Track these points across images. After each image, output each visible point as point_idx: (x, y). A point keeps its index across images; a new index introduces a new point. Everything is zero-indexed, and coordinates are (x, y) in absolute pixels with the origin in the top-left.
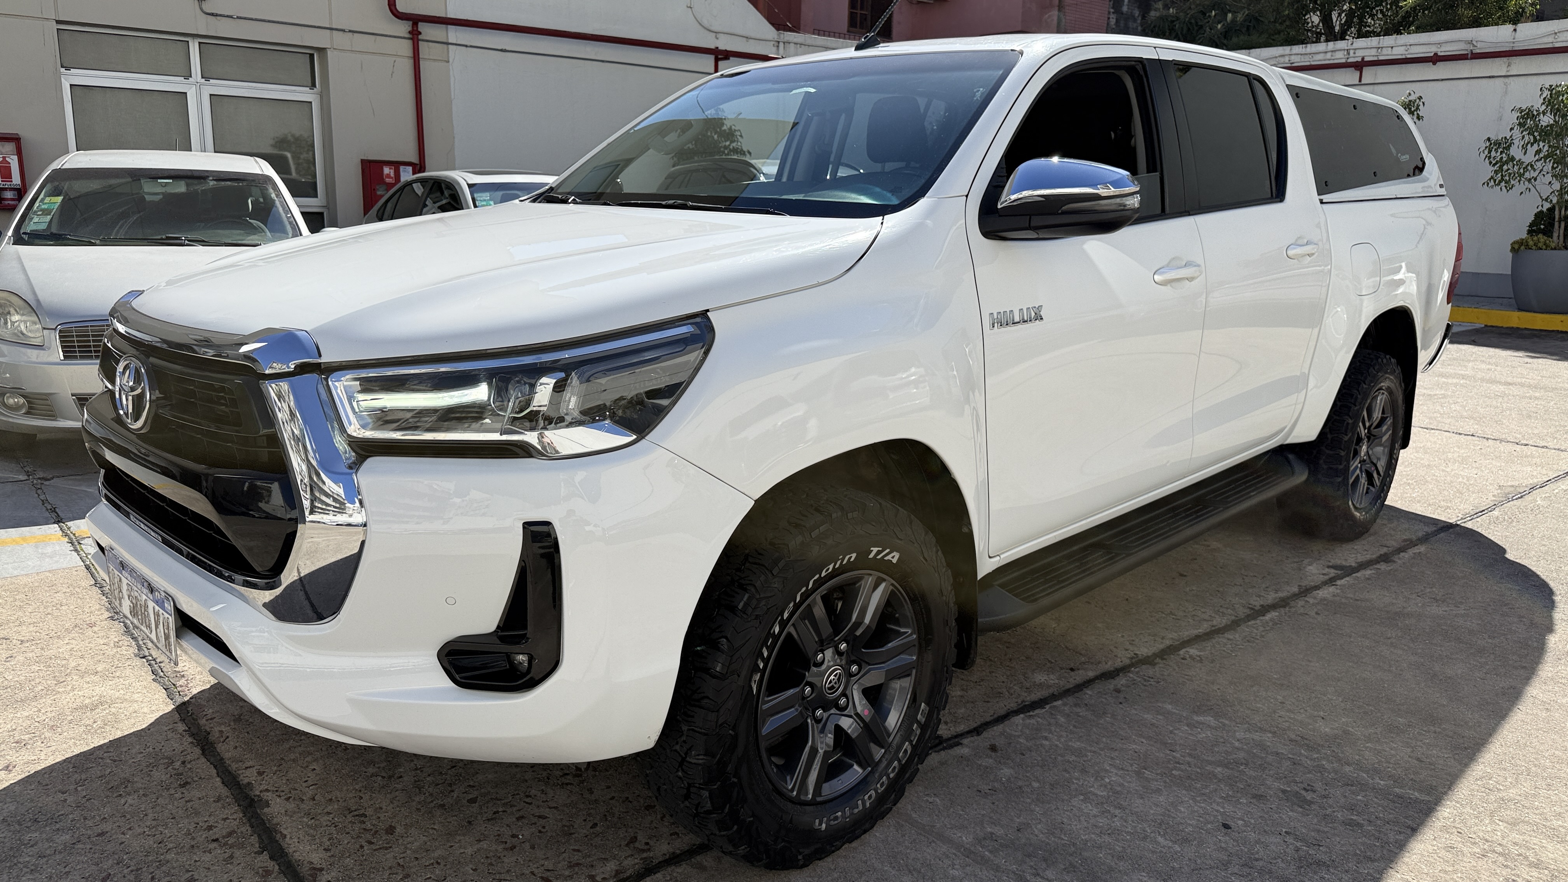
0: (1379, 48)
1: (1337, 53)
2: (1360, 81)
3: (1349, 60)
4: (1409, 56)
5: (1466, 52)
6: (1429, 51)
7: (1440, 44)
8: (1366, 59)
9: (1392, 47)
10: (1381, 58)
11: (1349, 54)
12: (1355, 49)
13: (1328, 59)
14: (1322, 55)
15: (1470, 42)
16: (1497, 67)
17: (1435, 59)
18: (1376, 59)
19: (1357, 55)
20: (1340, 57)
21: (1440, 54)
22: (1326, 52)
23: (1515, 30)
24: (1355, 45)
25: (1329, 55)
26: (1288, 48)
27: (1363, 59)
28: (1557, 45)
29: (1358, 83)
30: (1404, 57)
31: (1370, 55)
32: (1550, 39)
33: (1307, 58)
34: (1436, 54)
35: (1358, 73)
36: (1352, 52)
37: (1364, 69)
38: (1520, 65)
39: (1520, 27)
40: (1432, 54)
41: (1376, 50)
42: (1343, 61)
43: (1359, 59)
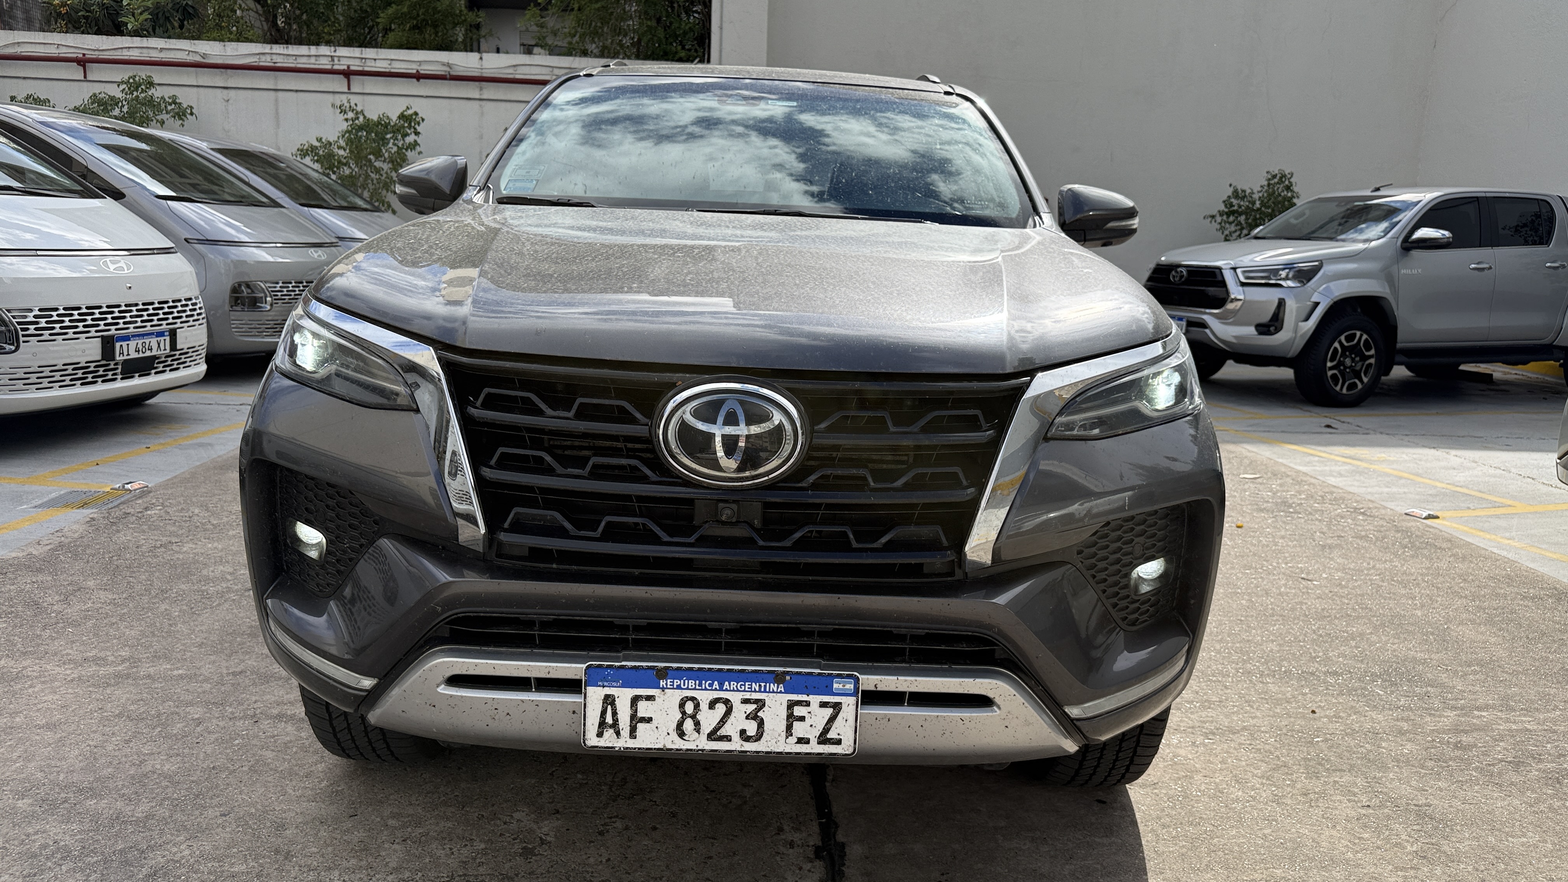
0: (362, 59)
1: (321, 58)
2: (349, 89)
3: (336, 67)
4: (393, 70)
5: (443, 73)
6: (412, 69)
7: (420, 63)
8: (352, 68)
9: (375, 60)
10: (366, 69)
11: (333, 60)
12: (339, 57)
13: (312, 63)
14: (306, 58)
15: (449, 65)
16: (471, 90)
17: (418, 77)
18: (360, 69)
19: (342, 63)
20: (325, 64)
21: (422, 72)
22: (309, 56)
23: (481, 58)
24: (337, 54)
25: (313, 60)
26: (269, 46)
27: (348, 67)
28: (518, 77)
29: (346, 90)
30: (387, 70)
31: (356, 66)
32: (511, 71)
33: (291, 60)
34: (417, 71)
35: (346, 81)
36: (336, 59)
37: (352, 77)
38: (491, 91)
39: (485, 55)
40: (414, 71)
41: (359, 60)
42: (329, 67)
43: (345, 67)
